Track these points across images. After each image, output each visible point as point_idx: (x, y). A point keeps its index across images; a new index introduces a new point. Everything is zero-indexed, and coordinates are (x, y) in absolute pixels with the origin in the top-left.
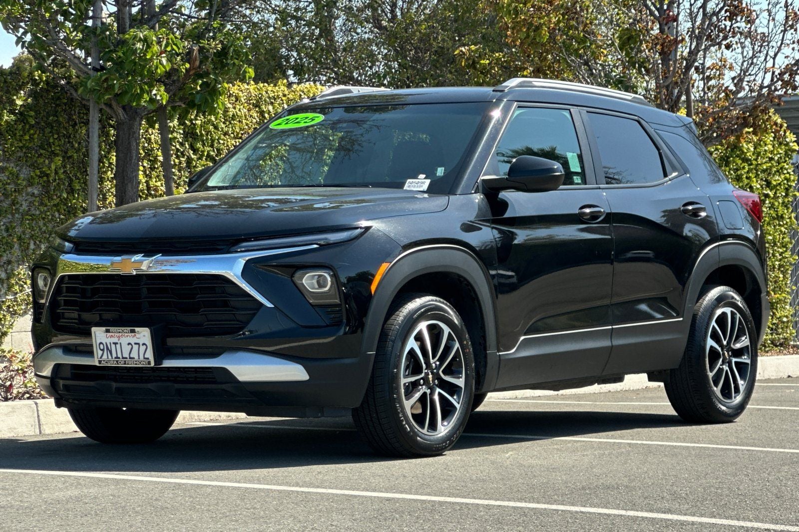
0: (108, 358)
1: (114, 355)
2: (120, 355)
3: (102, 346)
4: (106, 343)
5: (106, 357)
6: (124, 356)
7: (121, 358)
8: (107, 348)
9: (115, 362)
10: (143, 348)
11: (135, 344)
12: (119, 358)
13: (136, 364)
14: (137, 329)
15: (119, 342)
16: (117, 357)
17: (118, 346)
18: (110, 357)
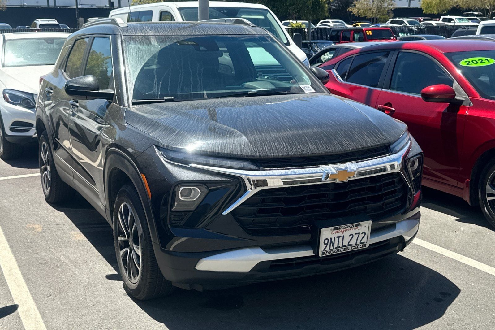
1: (336, 246)
3: (326, 242)
4: (331, 238)
5: (329, 249)
9: (336, 251)
10: (361, 236)
11: (356, 234)
12: (340, 247)
14: (361, 223)
16: (338, 247)
17: (341, 239)
18: (332, 248)
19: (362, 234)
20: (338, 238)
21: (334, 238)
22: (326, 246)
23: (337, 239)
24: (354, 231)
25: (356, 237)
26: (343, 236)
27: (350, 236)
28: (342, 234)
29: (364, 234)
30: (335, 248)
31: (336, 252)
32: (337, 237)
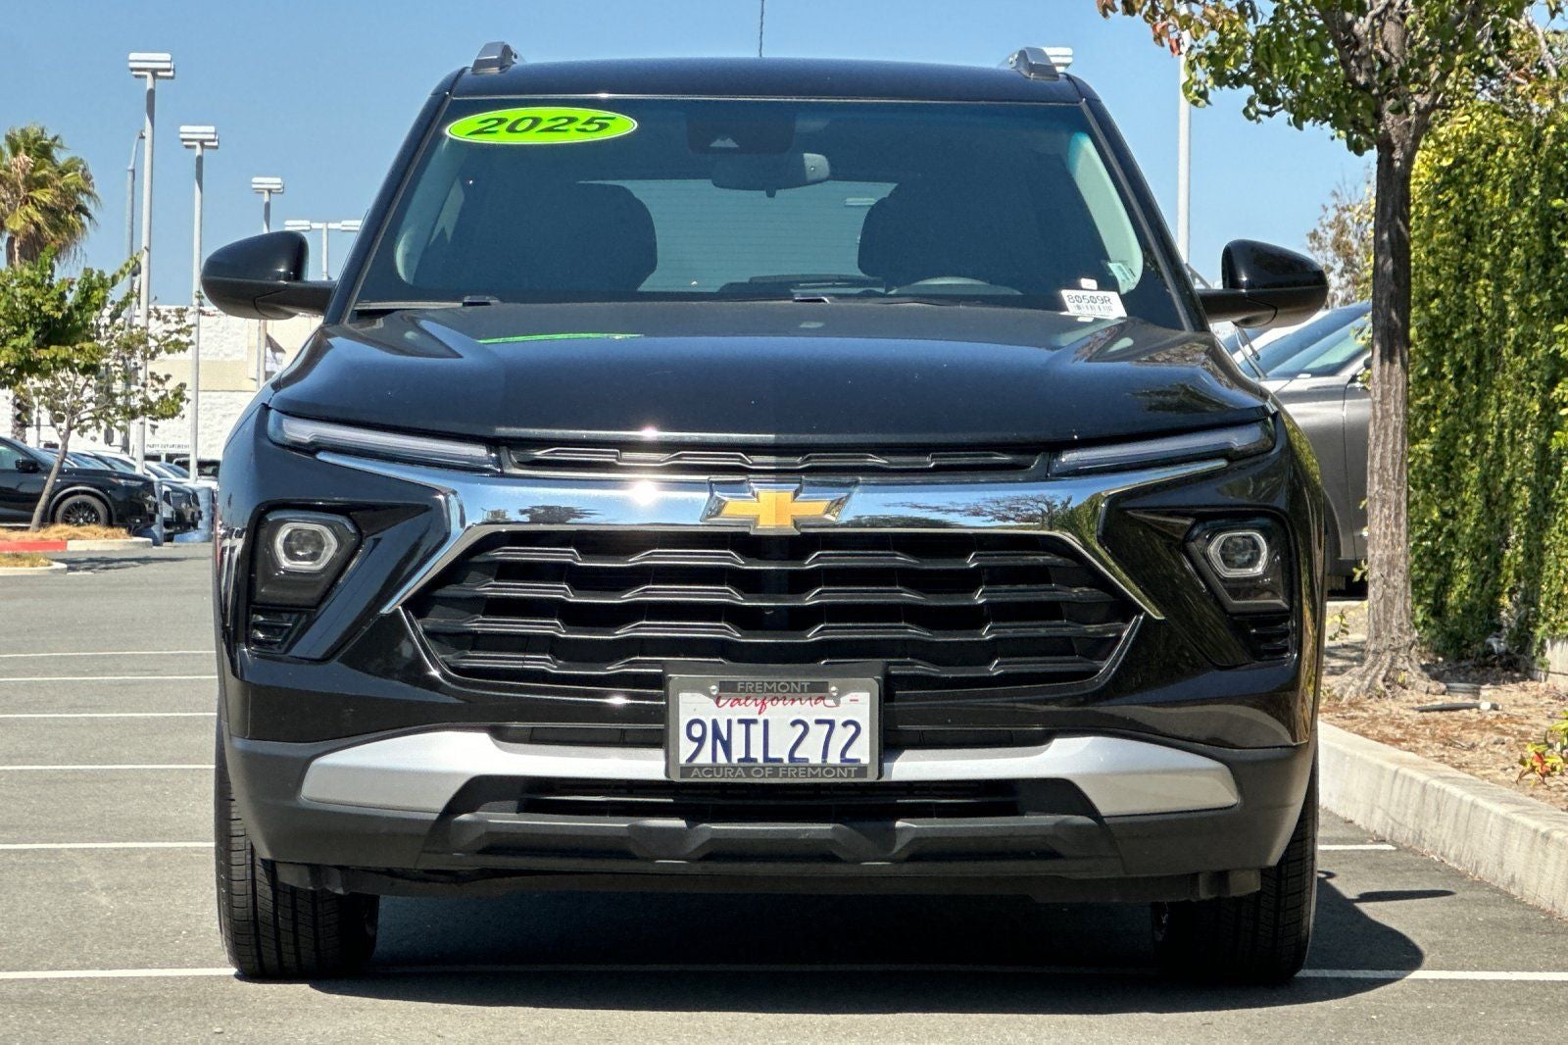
0: (714, 758)
1: (738, 752)
2: (757, 753)
3: (697, 731)
4: (715, 723)
5: (709, 761)
6: (771, 755)
7: (761, 760)
8: (717, 734)
10: (841, 736)
11: (818, 722)
13: (813, 776)
15: (761, 719)
16: (747, 759)
17: (757, 731)
19: (845, 724)
20: (743, 726)
21: (729, 722)
22: (696, 745)
23: (739, 732)
24: (809, 710)
25: (818, 733)
26: (766, 723)
27: (794, 723)
28: (760, 713)
29: (852, 729)
30: (735, 760)
31: (740, 776)
32: (740, 721)
